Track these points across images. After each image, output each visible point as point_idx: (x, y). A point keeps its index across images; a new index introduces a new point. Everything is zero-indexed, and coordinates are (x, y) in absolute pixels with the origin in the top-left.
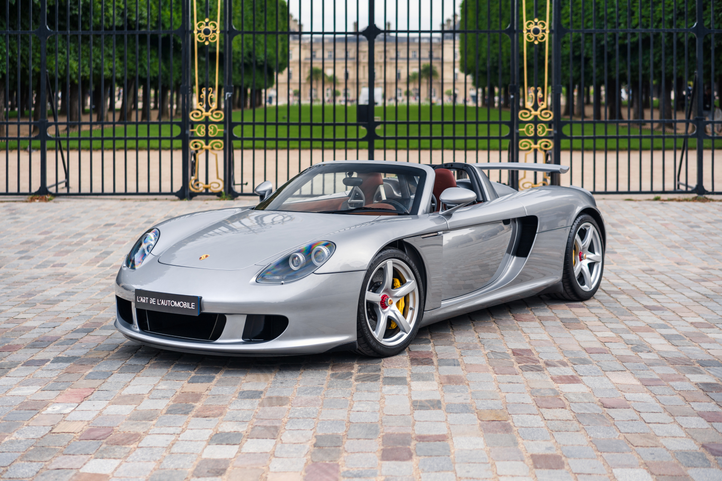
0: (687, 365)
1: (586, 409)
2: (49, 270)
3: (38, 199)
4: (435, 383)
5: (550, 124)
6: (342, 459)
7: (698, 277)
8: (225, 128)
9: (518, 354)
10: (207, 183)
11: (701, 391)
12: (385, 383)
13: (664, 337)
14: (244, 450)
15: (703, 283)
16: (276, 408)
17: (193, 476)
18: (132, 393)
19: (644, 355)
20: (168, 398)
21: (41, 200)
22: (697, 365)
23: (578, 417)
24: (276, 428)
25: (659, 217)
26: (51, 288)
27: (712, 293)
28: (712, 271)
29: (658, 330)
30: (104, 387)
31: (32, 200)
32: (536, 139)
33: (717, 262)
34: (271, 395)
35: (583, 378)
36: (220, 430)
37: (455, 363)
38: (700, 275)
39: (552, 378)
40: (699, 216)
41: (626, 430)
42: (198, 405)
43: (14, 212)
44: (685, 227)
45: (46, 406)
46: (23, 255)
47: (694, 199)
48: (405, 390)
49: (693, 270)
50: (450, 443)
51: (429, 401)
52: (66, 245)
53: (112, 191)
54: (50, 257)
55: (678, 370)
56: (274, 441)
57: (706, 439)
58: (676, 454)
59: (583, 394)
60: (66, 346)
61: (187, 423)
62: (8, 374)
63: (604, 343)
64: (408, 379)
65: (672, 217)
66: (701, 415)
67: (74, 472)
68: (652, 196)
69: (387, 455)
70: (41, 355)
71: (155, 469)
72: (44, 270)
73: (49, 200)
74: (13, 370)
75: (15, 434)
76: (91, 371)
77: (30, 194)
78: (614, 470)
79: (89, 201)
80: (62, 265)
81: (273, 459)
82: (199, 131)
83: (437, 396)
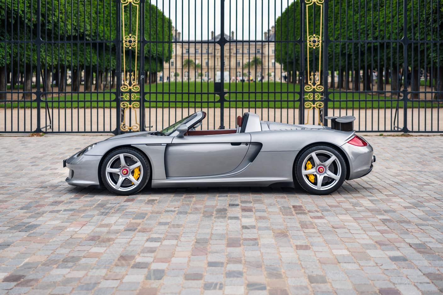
0: (378, 212)
1: (324, 229)
2: (49, 172)
3: (35, 135)
4: (253, 219)
5: (322, 93)
6: (209, 247)
7: (395, 174)
8: (140, 95)
9: (295, 208)
10: (130, 126)
11: (382, 222)
12: (228, 219)
13: (370, 200)
14: (163, 244)
15: (397, 177)
16: (177, 229)
17: (141, 253)
18: (106, 223)
19: (357, 208)
20: (124, 225)
21: (37, 135)
22: (383, 212)
23: (320, 232)
24: (177, 236)
25: (381, 145)
26: (53, 180)
27: (401, 182)
28: (403, 172)
29: (367, 197)
30: (92, 221)
31: (33, 136)
32: (314, 101)
33: (408, 167)
34: (174, 224)
35: (326, 217)
36: (151, 237)
37: (264, 211)
38: (397, 173)
39: (310, 217)
40: (403, 144)
41: (342, 236)
42: (139, 228)
43: (23, 142)
44: (394, 150)
45: (66, 228)
46: (33, 164)
47: (402, 135)
48: (239, 222)
49: (394, 171)
50: (259, 241)
51: (250, 226)
52: (56, 159)
53: (77, 131)
54: (49, 165)
55: (373, 214)
56: (177, 241)
57: (378, 240)
58: (362, 245)
59: (324, 223)
60: (68, 205)
61: (135, 234)
62: (43, 216)
63: (339, 203)
64: (240, 218)
65: (388, 144)
66: (378, 231)
67: (86, 252)
68: (379, 134)
69: (229, 245)
70: (56, 208)
71: (123, 251)
72: (46, 171)
73: (42, 136)
74: (45, 214)
75: (55, 239)
76: (83, 215)
77: (31, 132)
78: (333, 250)
79: (64, 136)
80: (56, 169)
81: (177, 247)
82: (126, 97)
83: (254, 224)
